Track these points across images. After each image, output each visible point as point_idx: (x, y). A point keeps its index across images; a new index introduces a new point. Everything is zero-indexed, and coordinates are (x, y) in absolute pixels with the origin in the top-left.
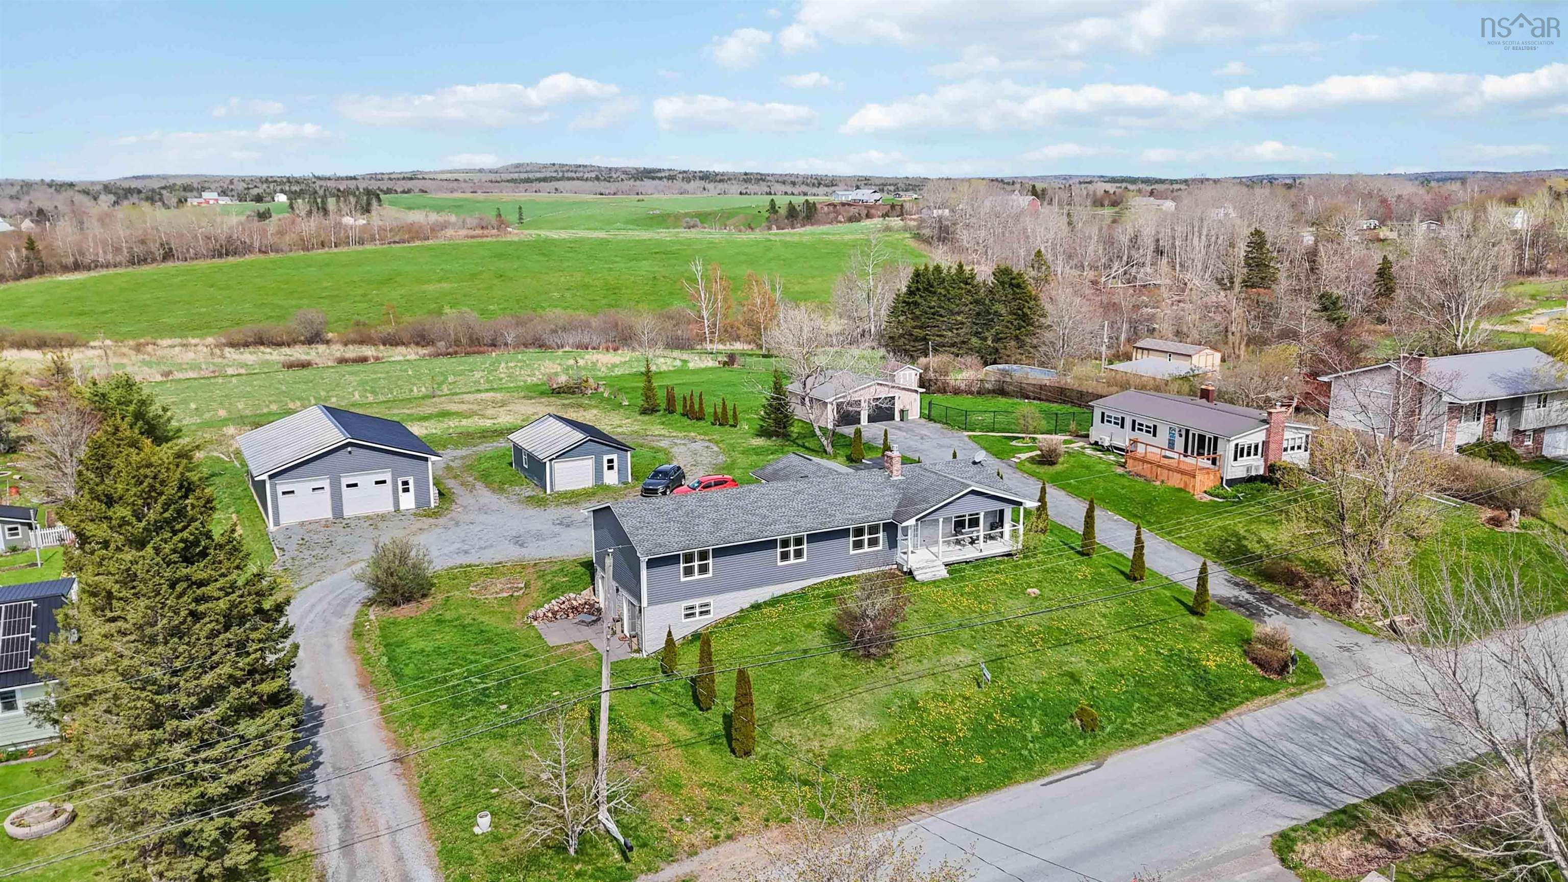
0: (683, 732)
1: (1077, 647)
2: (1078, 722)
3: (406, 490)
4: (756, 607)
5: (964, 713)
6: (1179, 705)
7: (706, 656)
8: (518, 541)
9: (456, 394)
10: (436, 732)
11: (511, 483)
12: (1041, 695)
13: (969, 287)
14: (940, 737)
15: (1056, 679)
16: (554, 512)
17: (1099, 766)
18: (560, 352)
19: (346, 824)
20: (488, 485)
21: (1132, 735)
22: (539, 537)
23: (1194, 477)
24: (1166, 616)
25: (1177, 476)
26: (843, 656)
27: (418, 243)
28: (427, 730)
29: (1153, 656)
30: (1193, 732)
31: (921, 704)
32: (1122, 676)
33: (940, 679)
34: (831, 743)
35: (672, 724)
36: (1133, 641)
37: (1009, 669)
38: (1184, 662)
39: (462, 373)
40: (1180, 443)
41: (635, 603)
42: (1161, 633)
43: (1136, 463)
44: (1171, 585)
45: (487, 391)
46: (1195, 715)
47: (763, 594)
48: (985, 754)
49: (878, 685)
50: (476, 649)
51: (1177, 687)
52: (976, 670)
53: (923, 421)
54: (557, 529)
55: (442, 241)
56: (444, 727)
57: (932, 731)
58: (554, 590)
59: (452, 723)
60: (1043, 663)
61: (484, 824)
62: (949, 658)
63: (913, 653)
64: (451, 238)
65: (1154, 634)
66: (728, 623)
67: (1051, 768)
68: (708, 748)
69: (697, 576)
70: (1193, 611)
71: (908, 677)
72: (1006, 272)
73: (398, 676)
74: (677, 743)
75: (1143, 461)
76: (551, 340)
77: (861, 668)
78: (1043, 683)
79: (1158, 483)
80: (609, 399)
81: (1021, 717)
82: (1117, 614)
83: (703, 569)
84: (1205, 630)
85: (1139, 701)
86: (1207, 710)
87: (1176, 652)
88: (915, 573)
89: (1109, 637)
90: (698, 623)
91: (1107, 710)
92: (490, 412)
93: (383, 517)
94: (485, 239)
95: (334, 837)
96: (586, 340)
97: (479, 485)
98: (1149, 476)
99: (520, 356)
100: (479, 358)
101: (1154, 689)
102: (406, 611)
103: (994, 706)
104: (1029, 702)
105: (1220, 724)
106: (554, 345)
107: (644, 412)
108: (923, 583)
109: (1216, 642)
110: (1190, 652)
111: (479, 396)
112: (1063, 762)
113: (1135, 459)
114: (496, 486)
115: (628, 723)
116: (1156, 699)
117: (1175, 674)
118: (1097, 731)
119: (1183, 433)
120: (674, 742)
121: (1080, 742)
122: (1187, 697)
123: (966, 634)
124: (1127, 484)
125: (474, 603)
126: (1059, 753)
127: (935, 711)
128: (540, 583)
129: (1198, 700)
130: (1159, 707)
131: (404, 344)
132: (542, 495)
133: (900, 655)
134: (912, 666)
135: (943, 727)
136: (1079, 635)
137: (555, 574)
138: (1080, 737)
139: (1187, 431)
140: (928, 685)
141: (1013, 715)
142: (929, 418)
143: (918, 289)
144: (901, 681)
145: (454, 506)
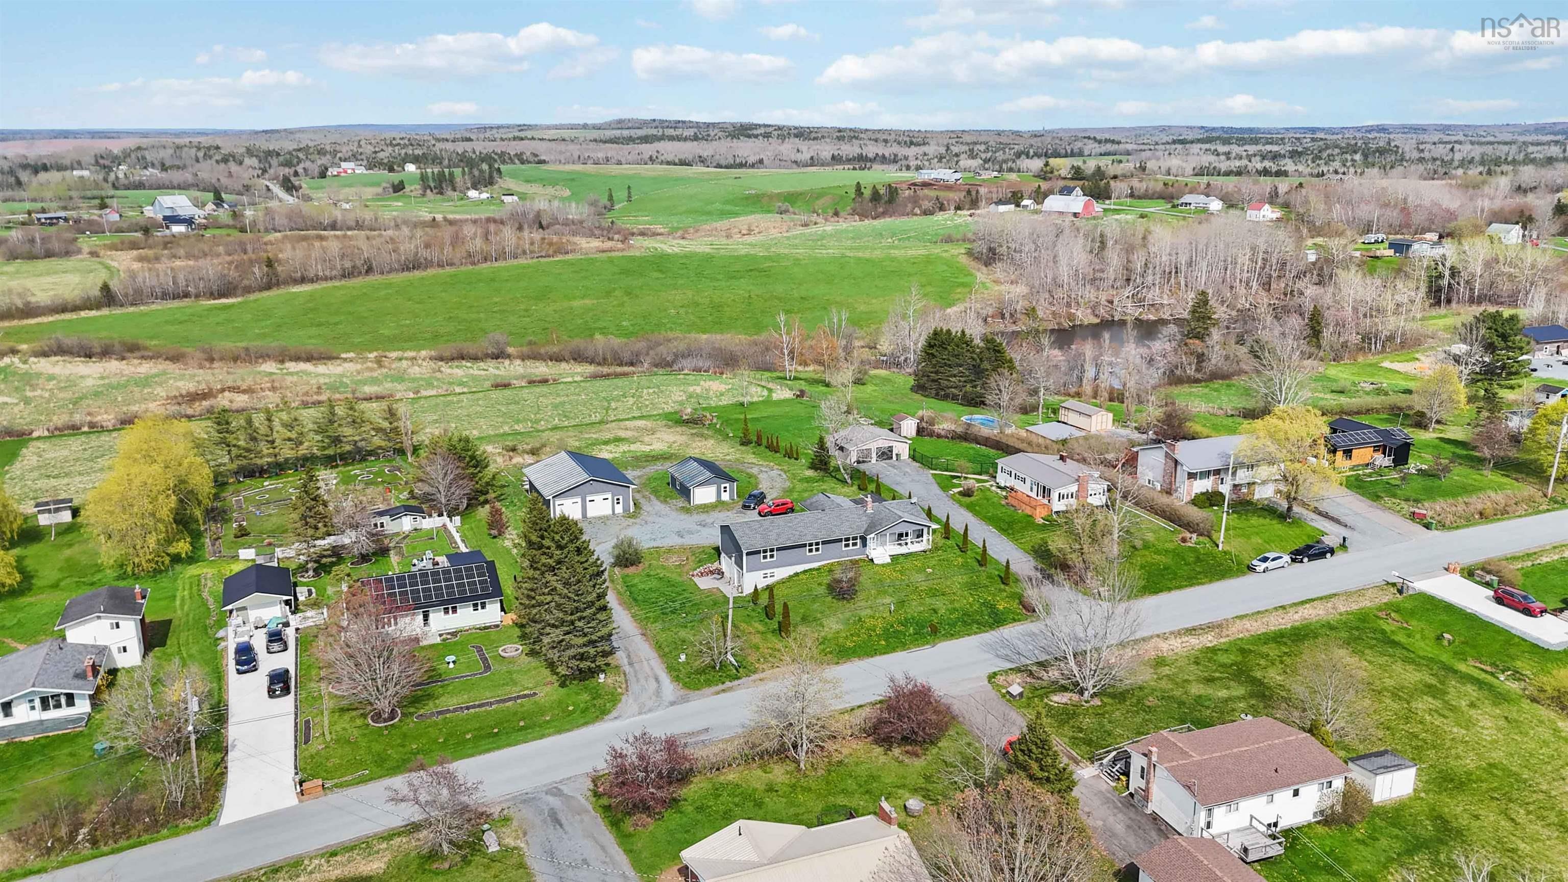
0: (761, 628)
1: (941, 597)
2: (930, 629)
3: (618, 504)
4: (797, 574)
5: (881, 624)
6: (979, 624)
7: (771, 596)
8: (680, 534)
9: (621, 420)
10: (657, 624)
11: (672, 498)
12: (918, 617)
13: (968, 348)
14: (869, 633)
15: (926, 611)
16: (696, 517)
17: (933, 647)
18: (682, 376)
19: (629, 656)
20: (658, 498)
21: (952, 635)
22: (690, 532)
23: (1037, 508)
24: (989, 584)
25: (1030, 507)
26: (832, 598)
28: (653, 623)
29: (976, 602)
30: (980, 635)
31: (863, 619)
32: (957, 611)
33: (874, 609)
34: (823, 634)
35: (757, 625)
36: (968, 595)
37: (906, 606)
38: (989, 605)
39: (619, 397)
40: (1035, 489)
41: (740, 570)
42: (984, 591)
43: (1013, 498)
45: (640, 418)
46: (984, 628)
47: (800, 568)
48: (886, 640)
49: (846, 611)
50: (668, 589)
51: (981, 616)
52: (891, 606)
53: (909, 461)
54: (699, 528)
56: (660, 622)
57: (866, 630)
58: (701, 562)
59: (663, 621)
60: (923, 604)
61: (683, 657)
62: (880, 600)
63: (864, 598)
65: (980, 592)
66: (783, 582)
67: (913, 647)
68: (771, 634)
69: (769, 560)
70: (1003, 582)
71: (860, 608)
73: (635, 600)
74: (758, 632)
75: (1015, 498)
77: (840, 604)
78: (920, 612)
79: (1020, 510)
80: (720, 430)
81: (906, 626)
82: (967, 582)
83: (772, 557)
84: (1006, 591)
85: (961, 622)
86: (990, 627)
87: (987, 600)
88: (874, 559)
89: (958, 593)
90: (770, 581)
91: (945, 625)
92: (646, 439)
93: (607, 518)
94: (615, 254)
95: (625, 661)
97: (653, 497)
98: (1016, 505)
99: (654, 380)
101: (970, 616)
102: (631, 570)
103: (895, 621)
104: (911, 620)
105: (993, 633)
107: (742, 444)
108: (877, 565)
110: (994, 601)
111: (636, 423)
112: (919, 644)
113: (1011, 496)
114: (662, 498)
115: (739, 624)
116: (969, 621)
117: (982, 611)
118: (937, 633)
121: (928, 638)
122: (984, 620)
123: (891, 590)
124: (1006, 511)
125: (663, 567)
126: (918, 641)
127: (870, 623)
128: (693, 557)
129: (989, 622)
130: (969, 624)
131: (566, 361)
132: (689, 506)
133: (858, 599)
134: (863, 604)
135: (871, 629)
136: (944, 592)
137: (700, 553)
138: (929, 635)
139: (1038, 483)
140: (869, 612)
141: (903, 626)
142: (914, 459)
143: (933, 346)
144: (856, 610)
145: (643, 512)
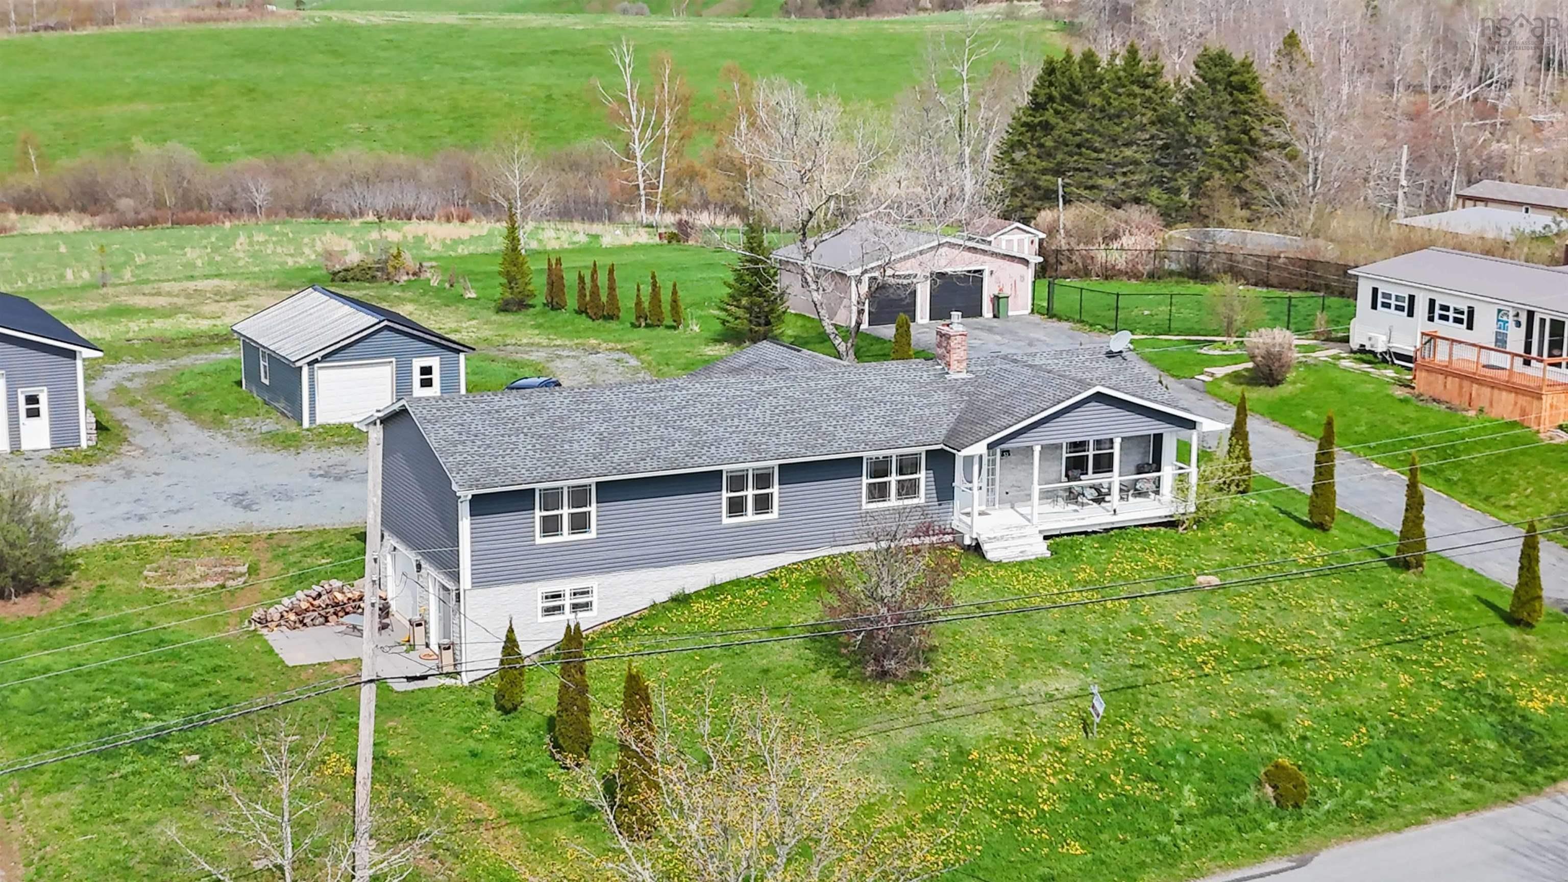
0: (526, 801)
1: (1279, 672)
2: (1269, 790)
3: (33, 413)
4: (681, 600)
5: (1055, 774)
6: (1467, 770)
7: (576, 680)
8: (242, 501)
9: (147, 282)
10: (62, 797)
11: (237, 412)
12: (1205, 747)
13: (1148, 92)
14: (1004, 812)
15: (1235, 723)
16: (312, 458)
17: (1302, 863)
18: (357, 222)
20: (192, 416)
21: (1370, 816)
22: (283, 494)
23: (1540, 398)
24: (1457, 626)
25: (1507, 398)
26: (835, 677)
27: (90, 30)
28: (47, 792)
29: (1427, 690)
30: (1488, 814)
31: (975, 755)
32: (1362, 720)
33: (1015, 716)
35: (507, 789)
36: (1387, 665)
37: (1148, 704)
38: (1485, 701)
39: (163, 252)
40: (1516, 339)
41: (450, 585)
42: (1446, 652)
43: (1432, 377)
44: (1475, 579)
45: (207, 277)
46: (1495, 788)
47: (693, 577)
48: (1089, 839)
49: (899, 724)
50: (149, 669)
51: (1466, 741)
52: (1084, 704)
53: (1037, 318)
54: (318, 483)
55: (137, 27)
56: (79, 788)
57: (992, 801)
58: (303, 577)
59: (94, 782)
60: (1213, 695)
62: (1036, 684)
63: (969, 673)
64: (156, 22)
65: (1430, 653)
66: (625, 628)
67: (1212, 865)
68: (572, 825)
69: (566, 536)
70: (1512, 620)
71: (953, 712)
72: (1221, 60)
74: (512, 817)
75: (1446, 372)
76: (339, 201)
77: (868, 696)
78: (1210, 728)
79: (1472, 413)
80: (438, 291)
81: (1162, 782)
82: (1366, 621)
83: (580, 523)
84: (1530, 650)
85: (1391, 763)
86: (1520, 780)
87: (1472, 684)
88: (985, 547)
89: (1346, 657)
90: (570, 624)
91: (1327, 775)
92: (209, 308)
94: (223, 26)
96: (409, 201)
97: (174, 416)
98: (1456, 402)
99: (277, 228)
100: (196, 231)
101: (1422, 743)
102: (20, 607)
103: (1113, 763)
104: (1181, 758)
105: (1542, 802)
106: (348, 212)
107: (504, 308)
108: (999, 564)
109: (1550, 671)
110: (1498, 685)
111: (191, 285)
112: (1234, 855)
113: (1430, 370)
114: (207, 417)
116: (1424, 761)
117: (1465, 720)
118: (1305, 809)
119: (1523, 319)
120: (507, 816)
121: (1272, 826)
122: (1486, 757)
123: (1071, 646)
124: (1413, 415)
125: (152, 597)
126: (1229, 841)
128: (277, 567)
129: (1505, 763)
130: (1429, 772)
131: (56, 210)
132: (293, 429)
133: (942, 677)
134: (964, 695)
135: (1010, 795)
136: (1287, 652)
137: (306, 552)
138: (1273, 816)
139: (1531, 314)
140: (994, 725)
141: (1148, 778)
142: (1050, 313)
143: (1051, 99)
144: (941, 718)
145: (125, 448)
